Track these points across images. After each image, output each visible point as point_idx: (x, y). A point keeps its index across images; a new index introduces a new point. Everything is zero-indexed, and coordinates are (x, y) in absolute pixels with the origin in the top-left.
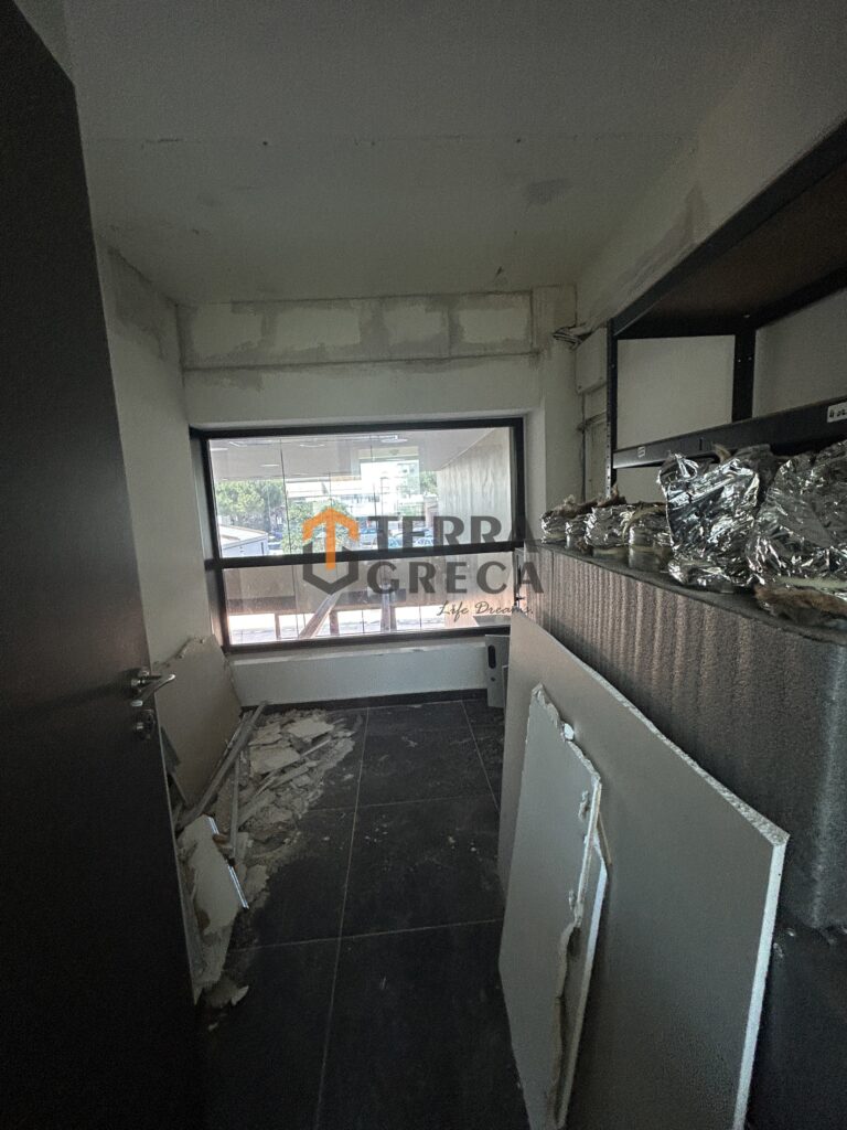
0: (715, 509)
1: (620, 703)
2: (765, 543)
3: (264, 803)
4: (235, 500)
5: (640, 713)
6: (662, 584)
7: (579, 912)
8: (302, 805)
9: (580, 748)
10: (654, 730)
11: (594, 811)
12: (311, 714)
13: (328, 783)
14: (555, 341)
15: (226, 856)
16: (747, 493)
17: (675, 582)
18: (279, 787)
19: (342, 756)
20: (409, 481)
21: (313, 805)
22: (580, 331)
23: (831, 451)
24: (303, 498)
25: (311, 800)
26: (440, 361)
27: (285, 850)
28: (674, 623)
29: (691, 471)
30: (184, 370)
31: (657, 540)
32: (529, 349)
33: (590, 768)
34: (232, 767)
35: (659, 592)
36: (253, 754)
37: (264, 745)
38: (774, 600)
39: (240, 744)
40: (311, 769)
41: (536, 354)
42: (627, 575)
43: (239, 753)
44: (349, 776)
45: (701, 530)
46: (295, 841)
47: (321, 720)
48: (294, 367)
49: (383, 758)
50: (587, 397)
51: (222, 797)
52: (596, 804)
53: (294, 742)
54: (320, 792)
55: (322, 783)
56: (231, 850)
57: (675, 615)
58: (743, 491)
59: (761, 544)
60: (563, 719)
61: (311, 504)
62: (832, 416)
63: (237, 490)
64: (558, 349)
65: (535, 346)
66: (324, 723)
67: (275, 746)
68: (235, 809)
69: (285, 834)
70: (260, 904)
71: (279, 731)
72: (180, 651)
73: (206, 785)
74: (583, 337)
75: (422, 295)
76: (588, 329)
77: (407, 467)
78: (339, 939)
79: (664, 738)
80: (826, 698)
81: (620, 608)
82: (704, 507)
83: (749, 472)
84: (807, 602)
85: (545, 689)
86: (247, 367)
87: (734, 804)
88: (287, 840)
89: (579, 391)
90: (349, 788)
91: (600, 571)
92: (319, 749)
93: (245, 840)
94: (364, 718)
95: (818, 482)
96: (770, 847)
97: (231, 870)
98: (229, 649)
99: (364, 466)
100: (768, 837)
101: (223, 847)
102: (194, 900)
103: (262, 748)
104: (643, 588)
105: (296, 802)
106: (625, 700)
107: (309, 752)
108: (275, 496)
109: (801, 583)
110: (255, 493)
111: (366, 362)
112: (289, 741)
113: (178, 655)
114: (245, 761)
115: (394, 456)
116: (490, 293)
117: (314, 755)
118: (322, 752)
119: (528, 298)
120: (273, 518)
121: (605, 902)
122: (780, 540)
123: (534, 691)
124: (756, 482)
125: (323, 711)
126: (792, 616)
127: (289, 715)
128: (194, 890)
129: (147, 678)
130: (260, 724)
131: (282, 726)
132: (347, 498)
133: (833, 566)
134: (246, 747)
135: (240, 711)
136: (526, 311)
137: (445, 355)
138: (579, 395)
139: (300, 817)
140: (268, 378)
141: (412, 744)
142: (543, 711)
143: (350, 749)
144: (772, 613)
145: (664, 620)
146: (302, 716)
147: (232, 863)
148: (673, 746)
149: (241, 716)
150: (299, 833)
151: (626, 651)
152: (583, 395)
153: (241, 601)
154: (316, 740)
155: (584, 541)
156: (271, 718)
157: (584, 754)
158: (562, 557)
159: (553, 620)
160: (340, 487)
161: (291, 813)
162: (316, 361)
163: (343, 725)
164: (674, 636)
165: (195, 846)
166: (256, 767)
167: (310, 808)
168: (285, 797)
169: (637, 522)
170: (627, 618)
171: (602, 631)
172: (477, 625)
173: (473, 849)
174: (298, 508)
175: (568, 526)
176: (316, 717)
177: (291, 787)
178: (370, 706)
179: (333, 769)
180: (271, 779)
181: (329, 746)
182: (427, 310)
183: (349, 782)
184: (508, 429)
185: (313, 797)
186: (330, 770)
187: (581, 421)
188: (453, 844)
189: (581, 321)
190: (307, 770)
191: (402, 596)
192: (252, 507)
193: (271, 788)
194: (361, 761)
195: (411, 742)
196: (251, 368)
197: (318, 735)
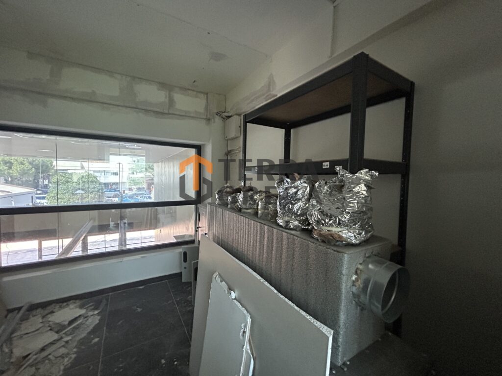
0: (296, 198)
1: (259, 280)
2: (316, 213)
4: (10, 168)
5: (268, 284)
6: (276, 227)
8: (58, 369)
9: (239, 302)
10: (276, 291)
11: (248, 333)
12: (68, 305)
13: (80, 348)
14: (217, 116)
16: (306, 193)
17: (281, 226)
18: (38, 362)
19: (91, 328)
20: (136, 166)
21: (67, 367)
22: (227, 114)
23: (332, 180)
24: (67, 170)
25: (66, 364)
26: (163, 113)
28: (282, 244)
29: (288, 183)
31: (270, 207)
32: (205, 117)
33: (245, 312)
35: (275, 231)
36: (15, 342)
37: (26, 334)
38: (320, 235)
40: (67, 342)
41: (209, 120)
42: (260, 223)
44: (96, 340)
45: (291, 206)
47: (76, 307)
48: (73, 99)
49: (120, 323)
50: (229, 141)
52: (248, 329)
53: (53, 326)
54: (73, 356)
55: (75, 350)
57: (282, 241)
58: (304, 192)
59: (315, 214)
60: (230, 289)
61: (71, 174)
63: (12, 161)
64: (218, 120)
65: (208, 116)
66: (78, 310)
67: (36, 332)
71: (41, 321)
74: (229, 117)
75: (155, 82)
76: (230, 115)
77: (136, 159)
80: (341, 274)
81: (257, 237)
82: (292, 197)
83: (306, 185)
84: (332, 237)
85: (219, 274)
87: (312, 321)
89: (226, 139)
90: (96, 347)
91: (247, 220)
94: (107, 300)
95: (328, 191)
96: (328, 338)
99: (111, 157)
100: (326, 333)
103: (25, 336)
104: (268, 228)
106: (261, 278)
107: (65, 331)
108: (44, 168)
109: (329, 229)
110: (27, 164)
111: (121, 106)
112: (49, 326)
114: (7, 350)
115: (132, 154)
116: (189, 89)
117: (69, 332)
118: (76, 328)
119: (206, 96)
120: (41, 180)
122: (322, 212)
123: (214, 276)
124: (308, 189)
125: (78, 301)
126: (326, 242)
127: (49, 309)
130: (24, 319)
131: (43, 317)
132: (99, 172)
133: (340, 224)
134: (9, 339)
135: (6, 313)
136: (204, 101)
137: (166, 111)
138: (226, 140)
140: (50, 101)
141: (139, 310)
142: (218, 286)
143: (97, 322)
144: (319, 240)
145: (277, 243)
146: (61, 307)
148: (284, 298)
149: (6, 317)
151: (259, 256)
152: (228, 140)
153: (13, 233)
154: (72, 322)
155: (238, 205)
156: (34, 313)
157: (242, 305)
158: (228, 212)
159: (222, 240)
160: (94, 166)
162: (89, 99)
163: (92, 307)
164: (282, 249)
166: (18, 352)
167: (64, 370)
168: (45, 367)
169: (262, 199)
170: (260, 241)
171: (248, 246)
172: (175, 241)
173: (176, 363)
174: (62, 176)
175: (229, 198)
176: (72, 306)
177: (49, 360)
178: (112, 292)
179: (84, 338)
180: (33, 358)
181: (81, 324)
182: (159, 90)
183: (95, 344)
184: (194, 149)
185: (68, 361)
186: (81, 339)
187: (226, 151)
188: (164, 364)
189: (227, 110)
190: (64, 343)
191: (132, 226)
192: (24, 173)
193: (31, 366)
194: (105, 328)
195: (138, 309)
196: (40, 93)
197: (73, 318)
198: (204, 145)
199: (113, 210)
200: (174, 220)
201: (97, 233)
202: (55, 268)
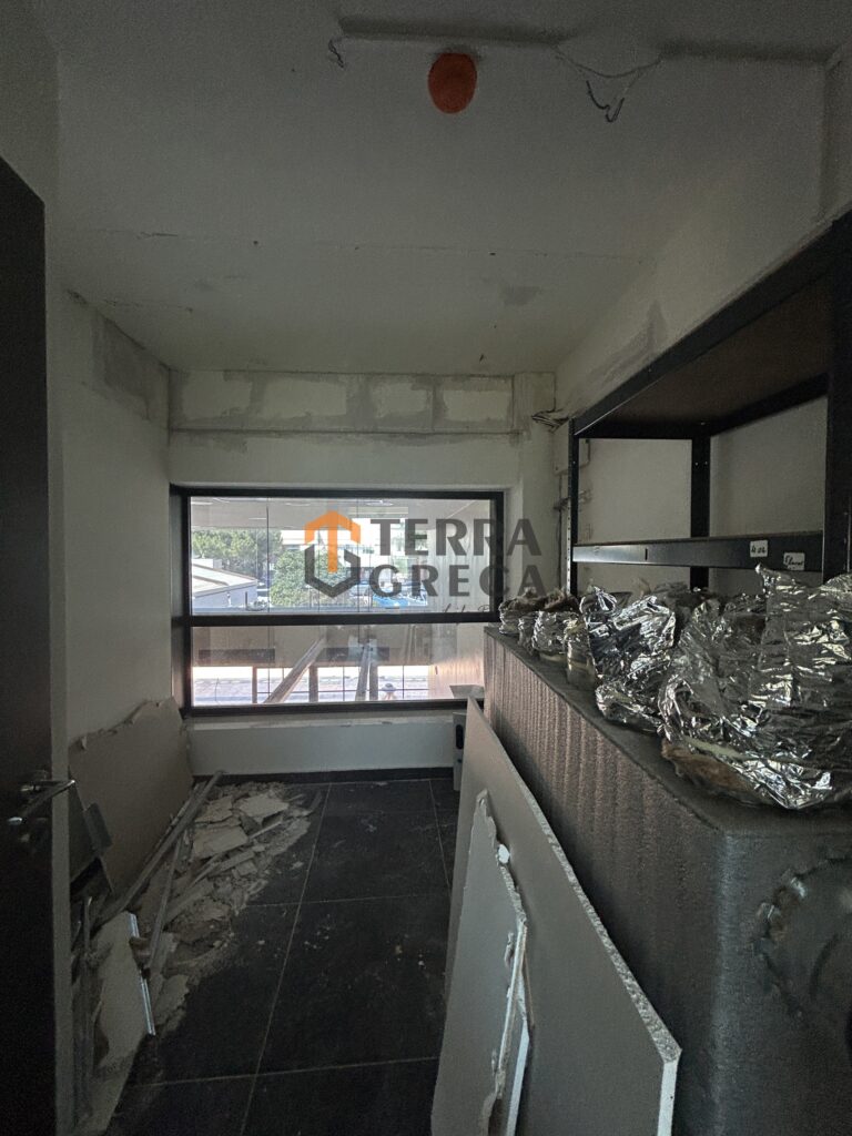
0: (633, 644)
1: (546, 837)
2: (671, 695)
3: (199, 896)
4: (229, 545)
5: (563, 854)
6: (586, 715)
7: (500, 1081)
8: (240, 898)
9: (512, 875)
10: (572, 878)
11: (517, 960)
12: (268, 788)
13: (275, 871)
14: (534, 422)
15: (140, 966)
16: (664, 631)
17: (600, 713)
18: (219, 876)
19: (294, 840)
21: (253, 899)
22: (557, 415)
23: (737, 604)
24: (298, 545)
25: (252, 892)
26: (423, 435)
27: (212, 955)
28: (595, 760)
29: (609, 604)
30: (172, 429)
32: (509, 430)
33: (517, 904)
34: (172, 848)
35: (584, 724)
36: (197, 832)
37: (211, 823)
39: (184, 821)
40: (258, 854)
41: (516, 434)
42: (560, 695)
43: (183, 832)
44: (299, 864)
45: (622, 663)
46: (226, 945)
47: (277, 796)
48: (280, 433)
49: (337, 845)
50: (563, 478)
51: (154, 888)
52: (520, 951)
53: (244, 820)
54: (264, 882)
55: (267, 872)
56: (149, 957)
57: (595, 752)
58: (660, 629)
59: (667, 696)
60: (500, 838)
62: (754, 551)
63: (232, 534)
64: (538, 432)
65: (515, 427)
66: (279, 801)
67: (223, 824)
68: (164, 902)
69: (215, 935)
70: (173, 1025)
71: (230, 806)
72: (132, 715)
73: (140, 869)
74: (560, 422)
75: (408, 374)
76: (565, 415)
78: (256, 1075)
79: (580, 891)
81: (554, 727)
82: (625, 640)
83: (666, 611)
84: (705, 772)
85: (488, 797)
86: (234, 431)
87: (634, 997)
88: (217, 943)
89: (557, 472)
90: (296, 878)
91: (539, 682)
92: (270, 831)
93: (169, 942)
94: (324, 794)
95: (725, 632)
96: (661, 1063)
97: (144, 984)
98: (188, 711)
101: (140, 953)
102: (97, 1021)
103: (210, 826)
104: (572, 715)
105: (236, 895)
106: (551, 833)
107: (259, 833)
111: (351, 432)
112: (240, 819)
113: (128, 721)
114: (187, 843)
116: (473, 376)
117: (262, 839)
118: (272, 833)
119: (510, 382)
120: (265, 564)
121: (527, 1071)
122: (683, 695)
123: (479, 798)
124: (672, 623)
125: (281, 785)
127: (246, 787)
128: (98, 1009)
129: (42, 784)
130: (212, 797)
131: (235, 801)
133: (726, 738)
134: (191, 825)
135: (192, 781)
136: (508, 395)
137: (428, 430)
138: (555, 475)
139: (237, 913)
140: (251, 441)
141: (372, 828)
142: (483, 824)
143: (304, 832)
144: (678, 773)
145: (587, 755)
146: (258, 790)
147: (146, 974)
148: (587, 903)
149: (194, 785)
150: (232, 934)
151: (558, 775)
152: (560, 475)
153: (209, 651)
154: (267, 820)
155: (532, 642)
156: (225, 790)
157: (515, 885)
158: (512, 656)
161: (226, 908)
162: (302, 429)
163: (301, 803)
164: (595, 774)
165: (109, 951)
166: (198, 850)
167: (249, 904)
168: (225, 887)
169: (575, 635)
170: (560, 741)
173: (421, 963)
174: (290, 556)
175: (521, 622)
176: (272, 792)
177: (231, 875)
178: (332, 781)
179: (282, 855)
180: (212, 865)
181: (280, 828)
182: (413, 389)
183: (296, 872)
184: (488, 502)
185: (254, 889)
186: (278, 856)
187: (558, 499)
188: (399, 956)
189: (558, 408)
190: (252, 855)
191: (385, 656)
192: (245, 552)
193: (209, 877)
194: (314, 846)
195: (371, 826)
196: (237, 432)
197: (271, 814)
198: (508, 489)
199: (339, 627)
200: (454, 651)
201: (325, 663)
202: (253, 721)
